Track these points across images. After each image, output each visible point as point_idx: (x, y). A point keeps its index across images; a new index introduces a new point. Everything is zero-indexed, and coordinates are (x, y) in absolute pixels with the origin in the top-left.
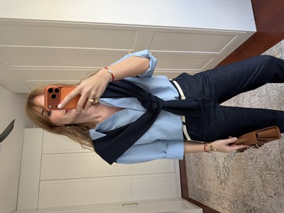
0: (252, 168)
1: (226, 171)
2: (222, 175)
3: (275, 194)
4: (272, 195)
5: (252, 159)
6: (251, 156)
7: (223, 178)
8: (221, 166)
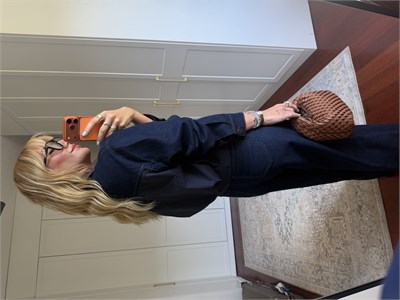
0: (316, 215)
1: (288, 224)
2: (284, 231)
3: (343, 245)
4: (340, 245)
5: (316, 203)
6: (316, 200)
7: (285, 234)
8: (282, 219)
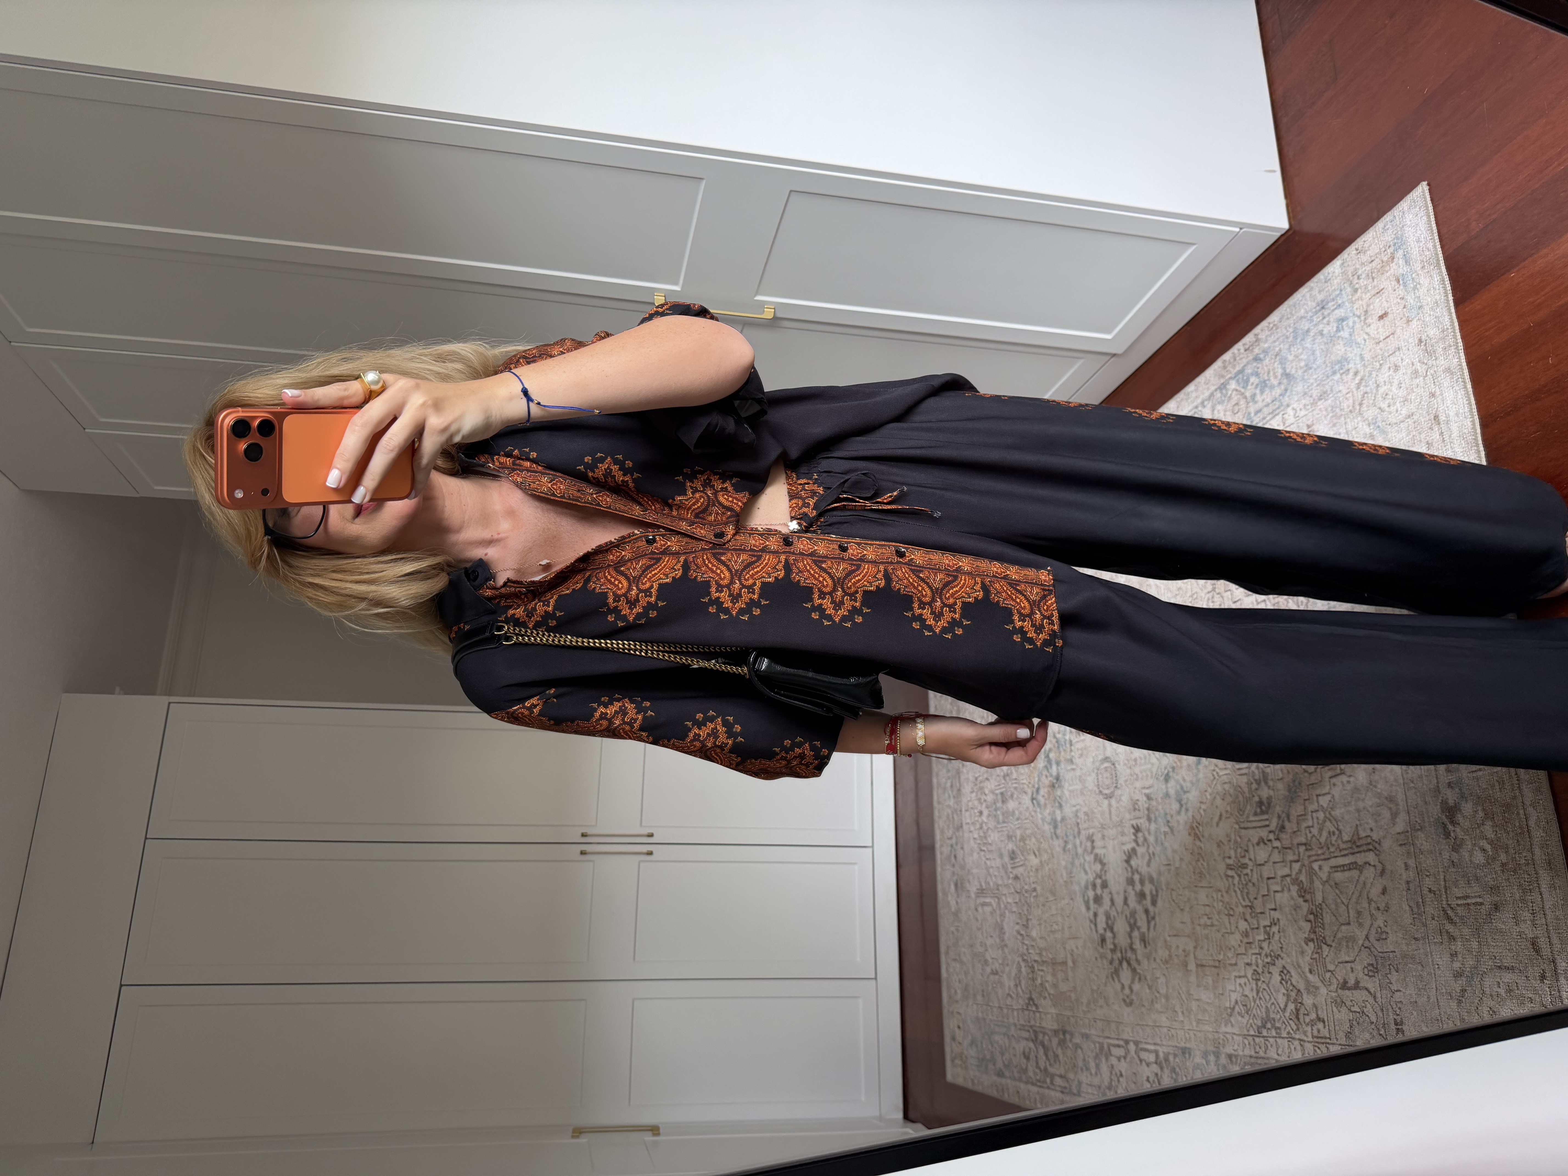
0: (1263, 855)
1: (1142, 895)
3: (1373, 970)
4: (1358, 972)
6: (1265, 792)
7: (1122, 940)
8: (1117, 875)
